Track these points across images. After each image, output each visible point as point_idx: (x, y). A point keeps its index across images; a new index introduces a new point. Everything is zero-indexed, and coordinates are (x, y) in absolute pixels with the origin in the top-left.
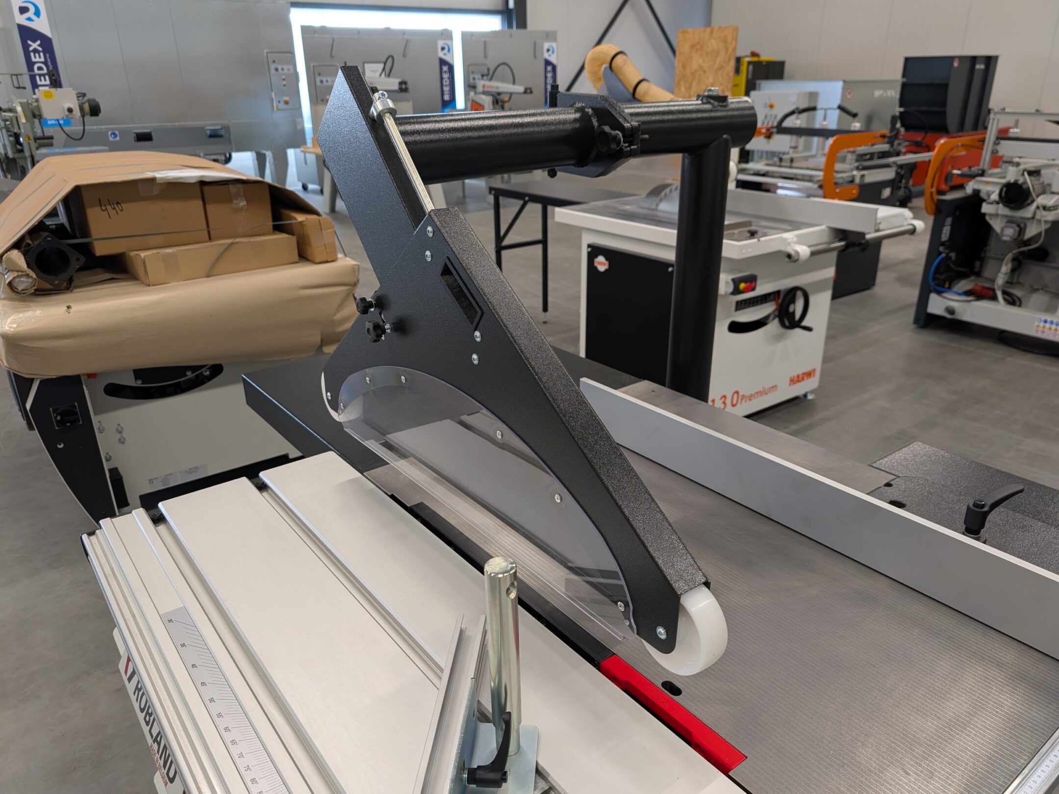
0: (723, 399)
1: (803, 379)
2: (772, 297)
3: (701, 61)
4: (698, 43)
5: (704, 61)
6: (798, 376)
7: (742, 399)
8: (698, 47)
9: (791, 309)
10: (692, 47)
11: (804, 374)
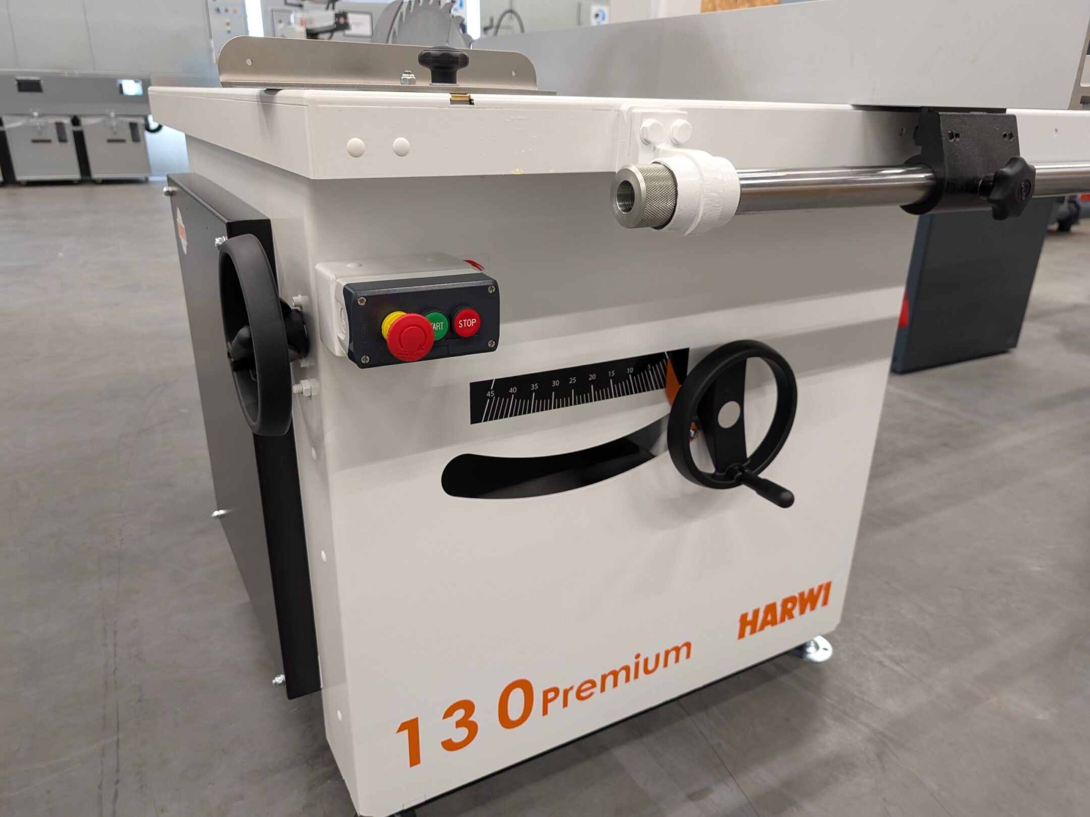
0: (460, 714)
1: (787, 614)
2: (652, 374)
6: (771, 608)
7: (546, 701)
9: (727, 416)
11: (792, 599)
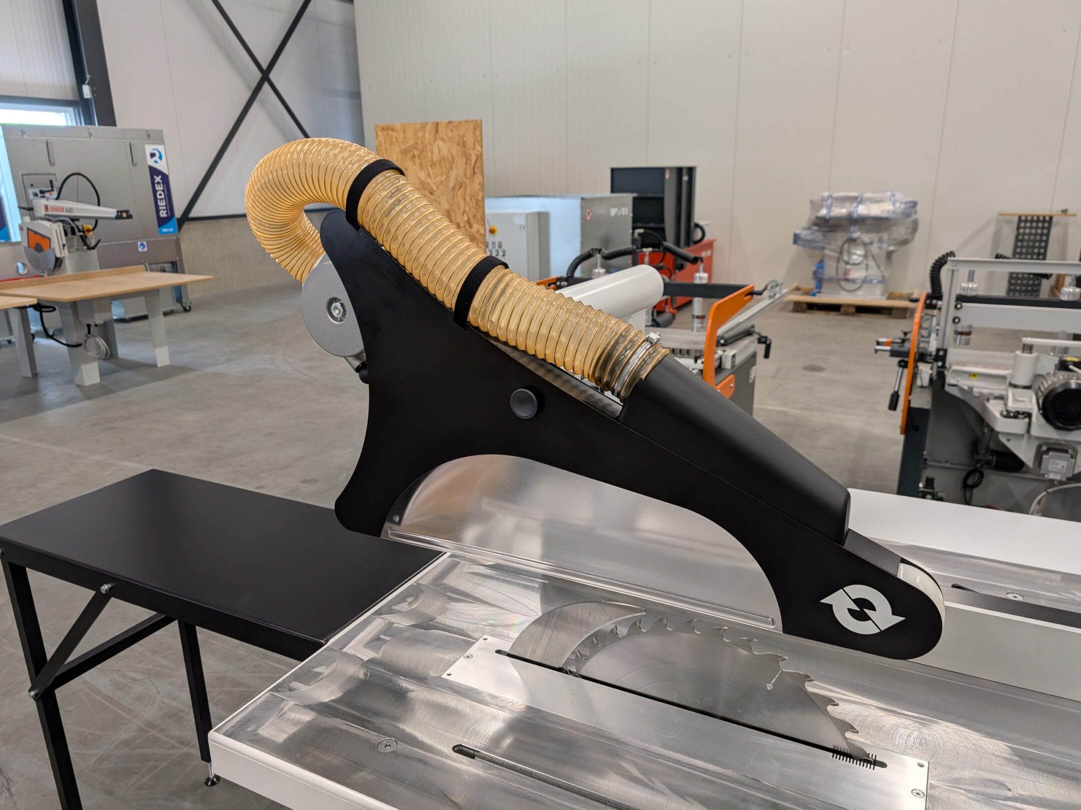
4: (414, 147)
10: (405, 152)
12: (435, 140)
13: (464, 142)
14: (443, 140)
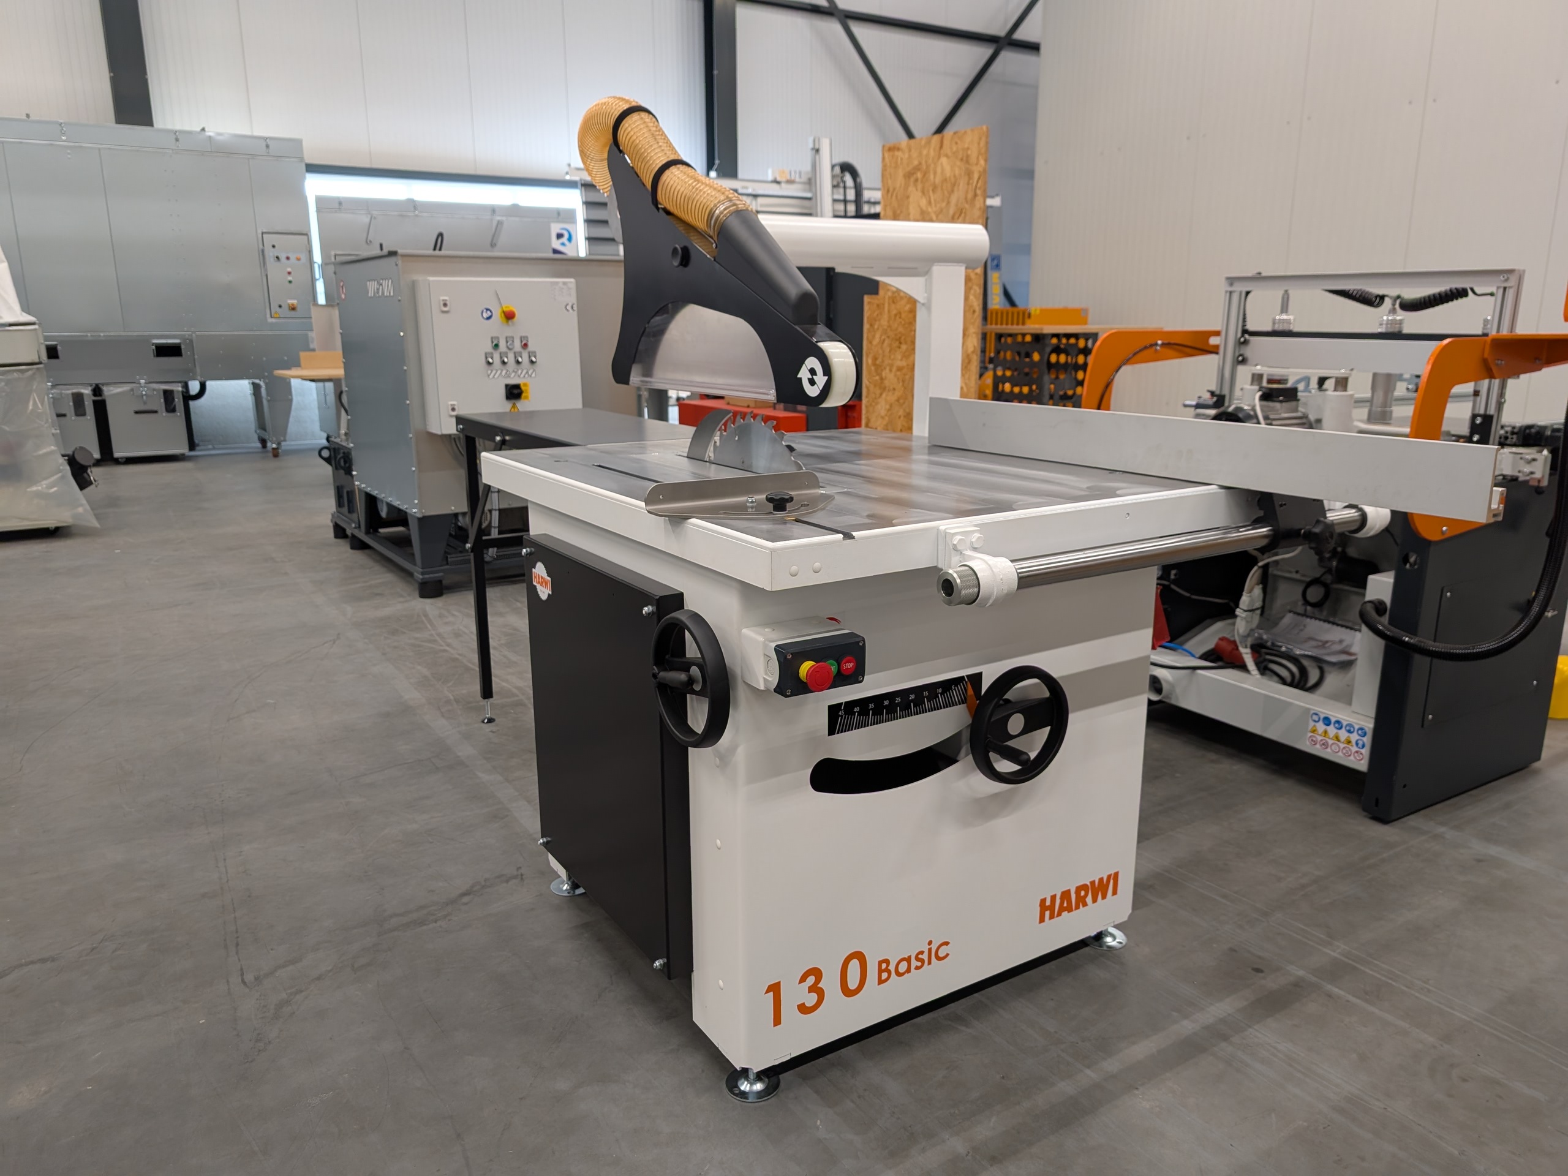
3: (923, 202)
4: (917, 168)
5: (930, 203)
8: (919, 175)
10: (908, 175)
12: (939, 158)
13: (968, 156)
14: (947, 156)
